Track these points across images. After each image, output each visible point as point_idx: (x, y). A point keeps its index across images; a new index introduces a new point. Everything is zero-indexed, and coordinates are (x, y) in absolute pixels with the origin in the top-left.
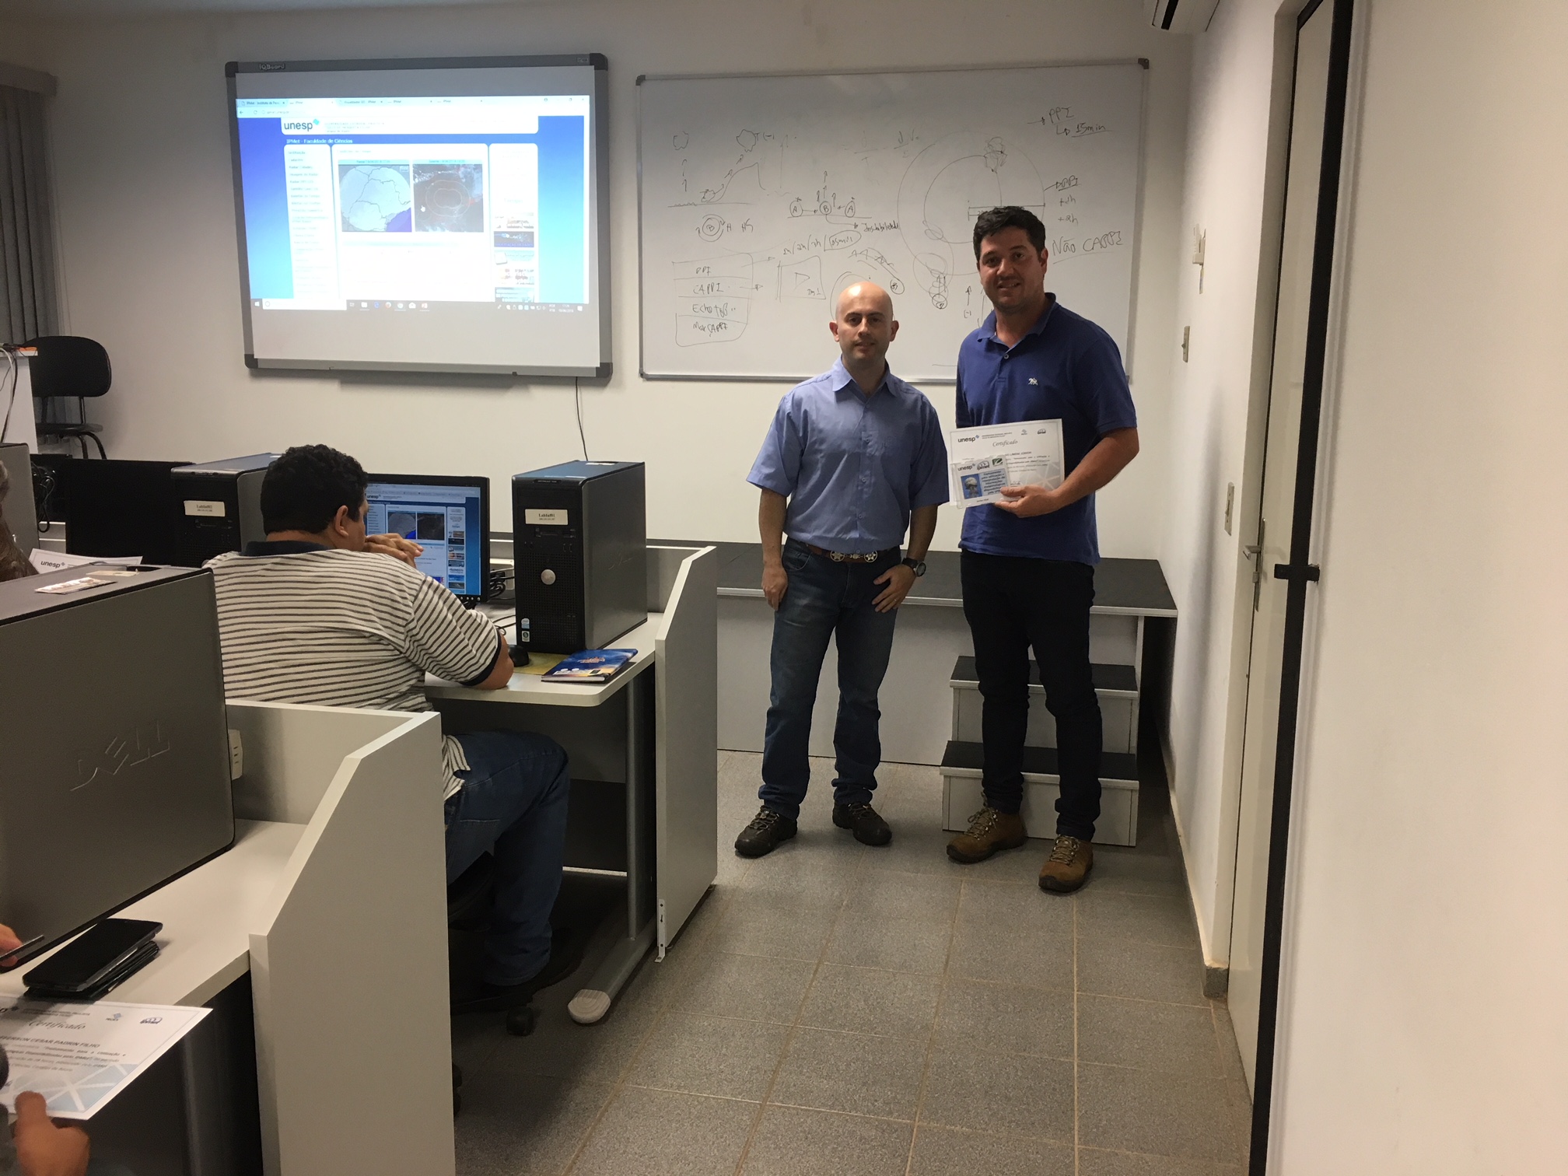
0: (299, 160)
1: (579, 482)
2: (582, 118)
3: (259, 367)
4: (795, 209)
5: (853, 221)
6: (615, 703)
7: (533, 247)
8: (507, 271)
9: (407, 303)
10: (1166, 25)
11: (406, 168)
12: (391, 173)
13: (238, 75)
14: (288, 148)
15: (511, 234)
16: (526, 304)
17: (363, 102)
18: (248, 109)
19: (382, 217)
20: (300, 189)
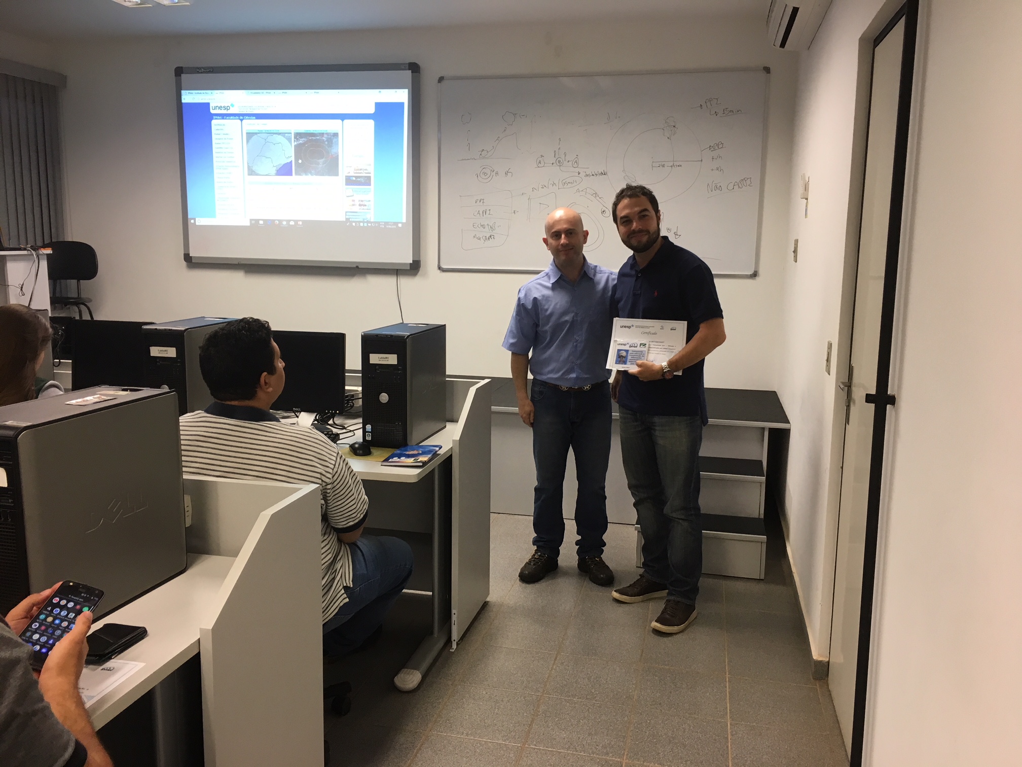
0: (221, 129)
1: (405, 337)
2: (403, 104)
3: (193, 261)
4: (540, 162)
5: (577, 170)
6: (426, 481)
7: (370, 185)
8: (353, 201)
9: (288, 221)
10: (783, 45)
11: (290, 135)
12: (280, 138)
13: (183, 76)
14: (214, 122)
15: (356, 177)
16: (366, 222)
17: (263, 93)
18: (189, 97)
19: (274, 166)
20: (221, 148)
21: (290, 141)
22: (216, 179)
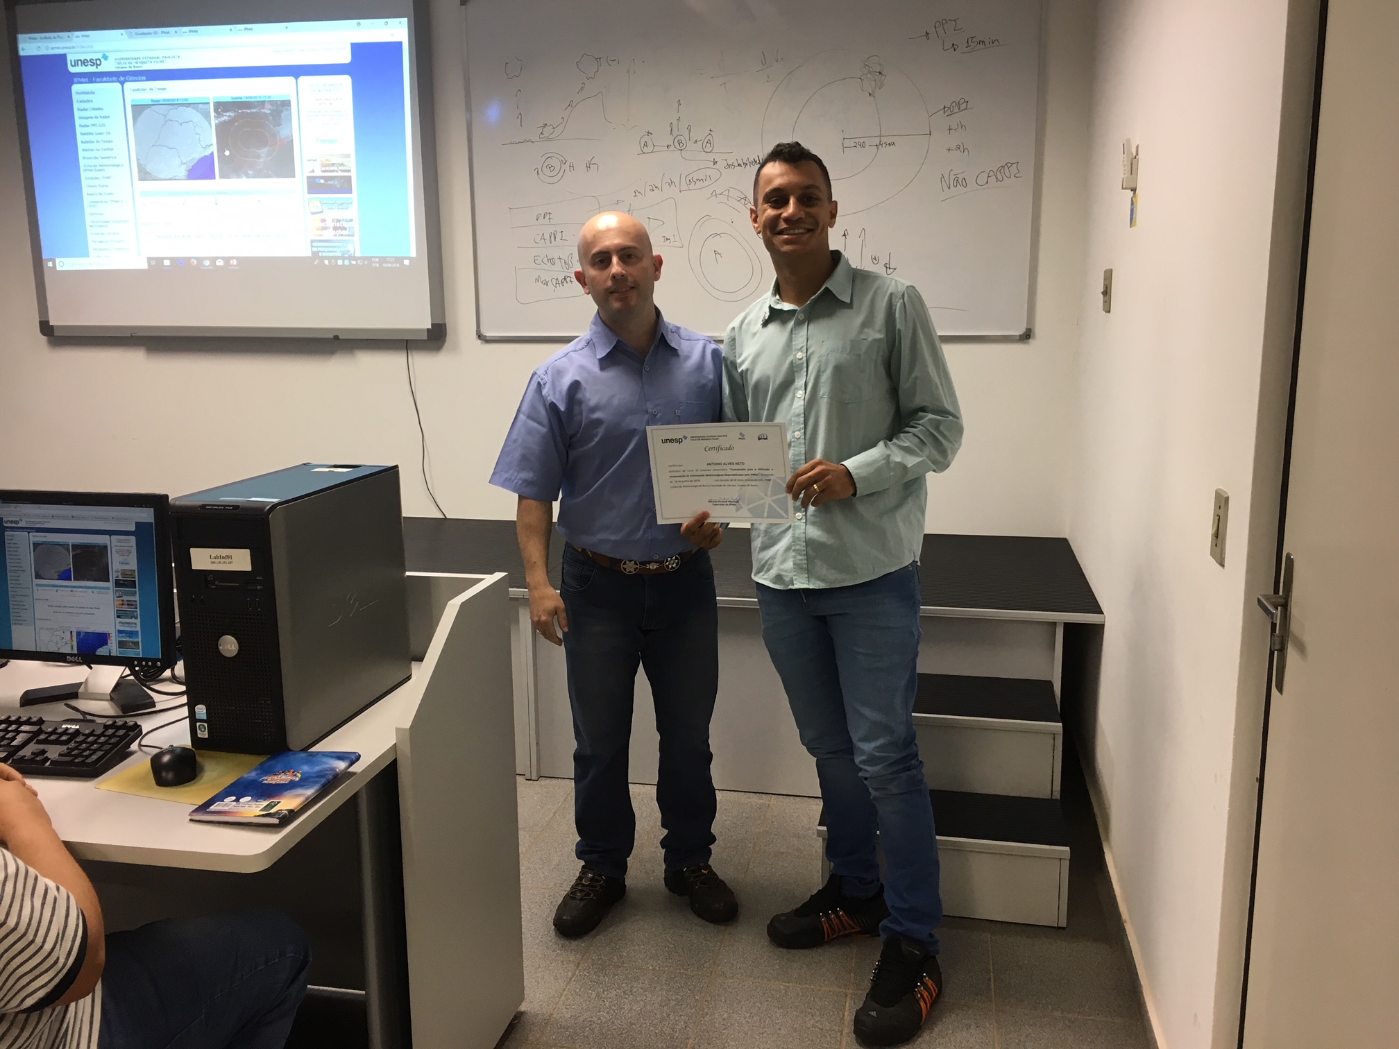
0: (90, 101)
1: (266, 507)
2: (399, 45)
3: (56, 333)
4: (645, 145)
5: (711, 157)
7: (351, 193)
8: (323, 221)
9: (213, 259)
11: (206, 106)
12: (190, 113)
14: (76, 88)
15: (327, 178)
16: (346, 258)
17: (155, 33)
18: (31, 46)
19: (182, 163)
20: (90, 134)
21: (207, 116)
22: (85, 190)
